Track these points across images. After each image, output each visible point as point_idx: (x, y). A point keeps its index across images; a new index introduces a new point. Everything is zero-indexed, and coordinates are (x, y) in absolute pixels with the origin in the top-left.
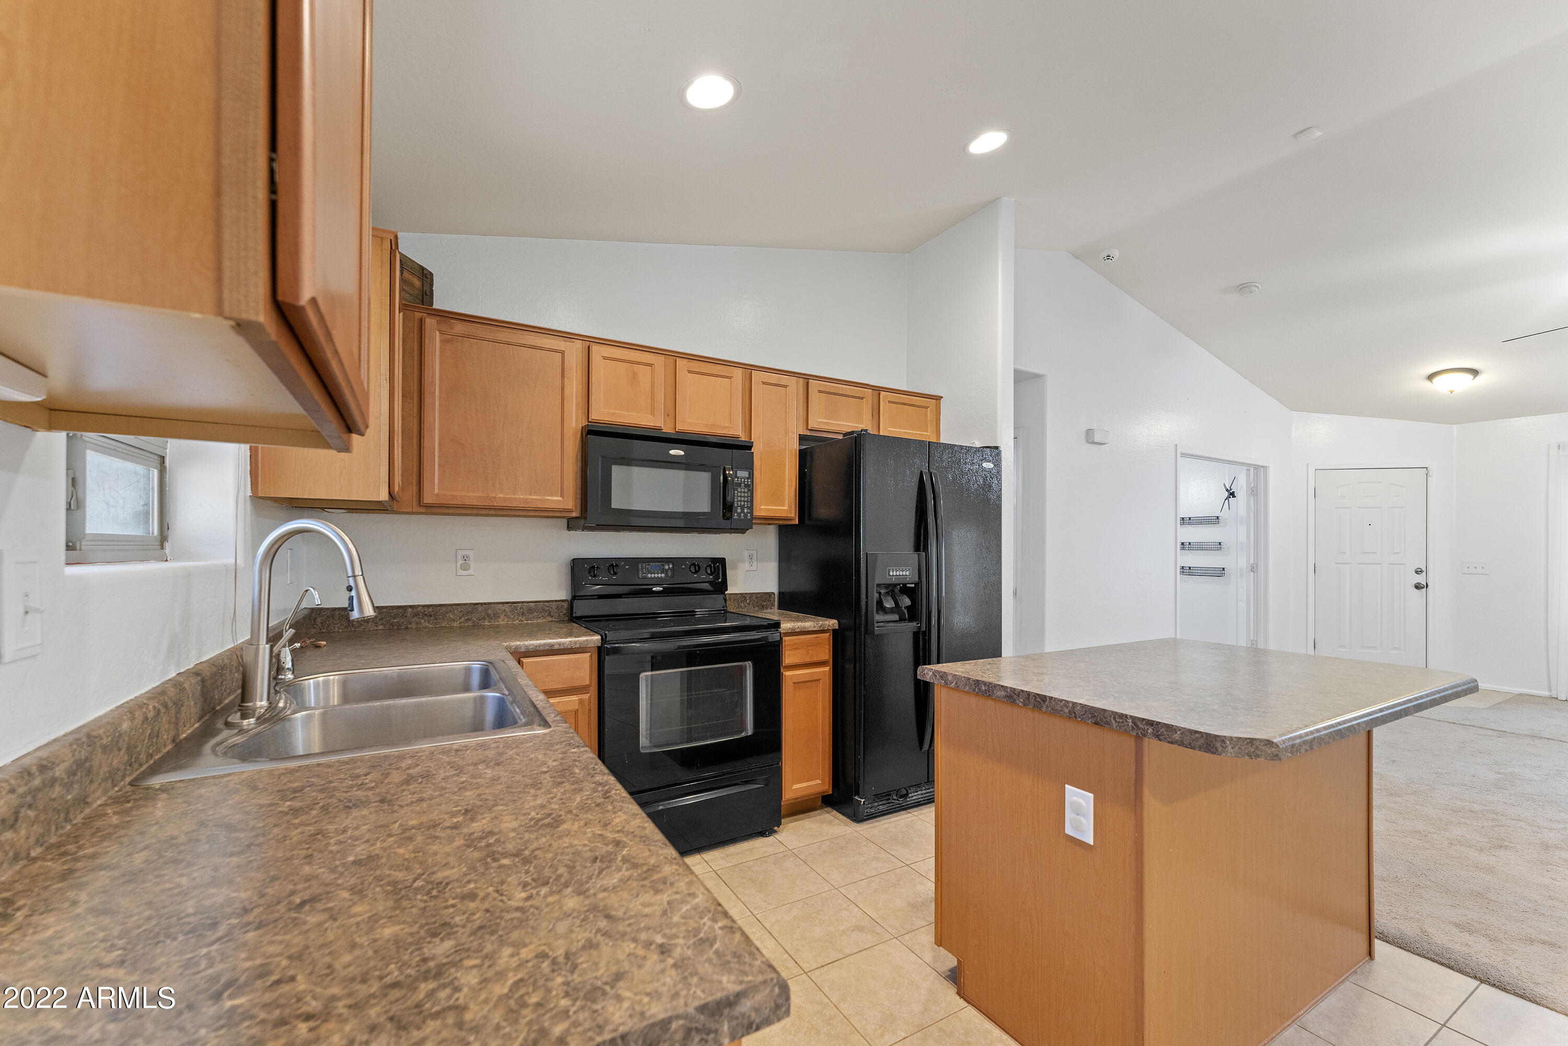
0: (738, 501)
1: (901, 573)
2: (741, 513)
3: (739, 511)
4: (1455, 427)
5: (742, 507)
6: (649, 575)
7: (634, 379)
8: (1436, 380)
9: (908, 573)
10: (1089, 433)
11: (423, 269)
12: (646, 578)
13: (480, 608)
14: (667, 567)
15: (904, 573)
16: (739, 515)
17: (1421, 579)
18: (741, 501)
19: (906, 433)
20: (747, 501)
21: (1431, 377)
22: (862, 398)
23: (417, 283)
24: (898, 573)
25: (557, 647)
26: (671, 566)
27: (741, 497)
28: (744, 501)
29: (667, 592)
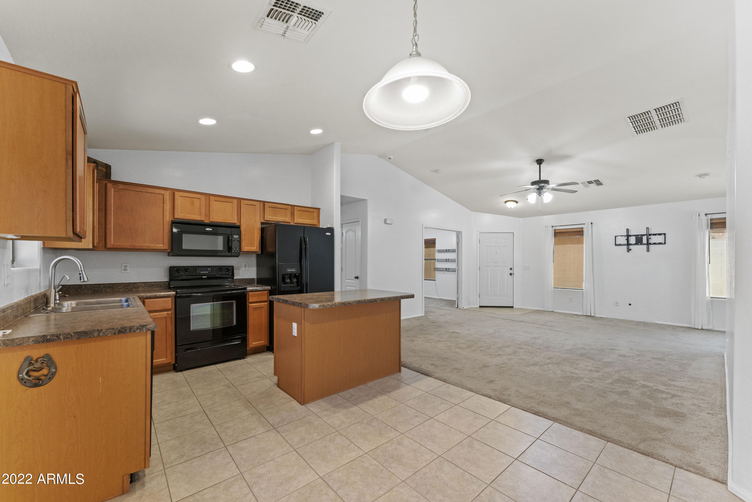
0: (234, 246)
1: (292, 270)
2: (235, 250)
3: (235, 249)
4: (521, 219)
5: (236, 248)
6: (201, 272)
7: (192, 204)
8: (507, 203)
9: (295, 270)
10: (385, 220)
11: (106, 164)
12: (199, 273)
13: (132, 285)
14: (209, 269)
15: (293, 270)
16: (235, 251)
17: (511, 272)
18: (235, 246)
19: (305, 221)
20: (238, 246)
21: (506, 202)
22: (287, 209)
23: (104, 170)
24: (291, 270)
25: (158, 296)
26: (210, 269)
27: (235, 244)
28: (237, 246)
29: (208, 278)
